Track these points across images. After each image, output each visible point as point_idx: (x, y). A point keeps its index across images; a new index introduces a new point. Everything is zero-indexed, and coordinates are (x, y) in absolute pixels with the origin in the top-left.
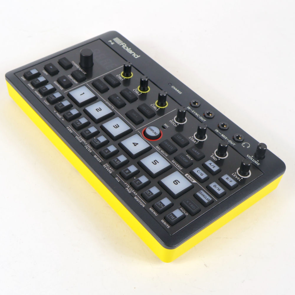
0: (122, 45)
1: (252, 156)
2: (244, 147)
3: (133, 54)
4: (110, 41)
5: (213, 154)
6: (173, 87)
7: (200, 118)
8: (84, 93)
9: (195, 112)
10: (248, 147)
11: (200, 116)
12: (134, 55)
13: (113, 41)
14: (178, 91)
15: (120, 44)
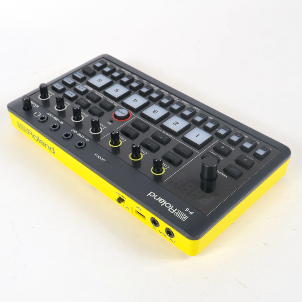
0: (174, 208)
1: (34, 107)
2: (40, 113)
3: (157, 198)
4: (191, 213)
5: (68, 106)
6: (104, 160)
7: (77, 132)
8: (197, 136)
9: (82, 136)
10: (36, 113)
11: (76, 133)
12: (155, 196)
13: (187, 213)
14: (99, 157)
15: (176, 211)
